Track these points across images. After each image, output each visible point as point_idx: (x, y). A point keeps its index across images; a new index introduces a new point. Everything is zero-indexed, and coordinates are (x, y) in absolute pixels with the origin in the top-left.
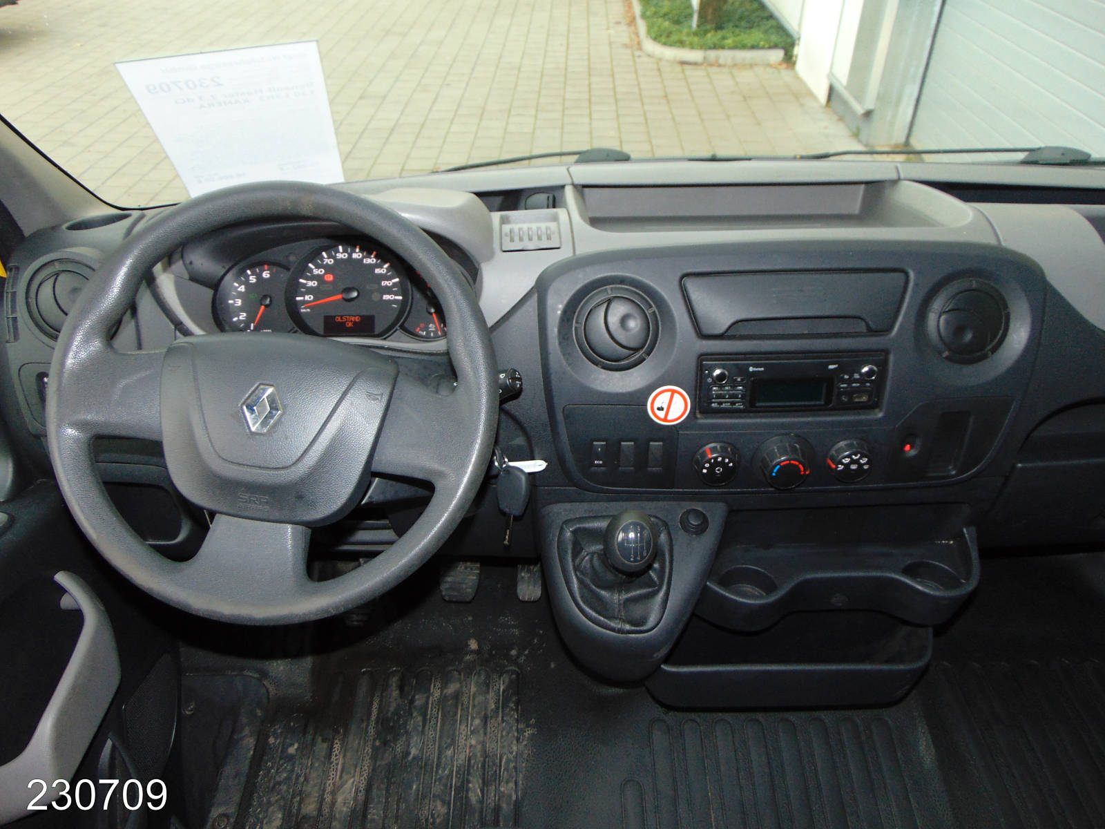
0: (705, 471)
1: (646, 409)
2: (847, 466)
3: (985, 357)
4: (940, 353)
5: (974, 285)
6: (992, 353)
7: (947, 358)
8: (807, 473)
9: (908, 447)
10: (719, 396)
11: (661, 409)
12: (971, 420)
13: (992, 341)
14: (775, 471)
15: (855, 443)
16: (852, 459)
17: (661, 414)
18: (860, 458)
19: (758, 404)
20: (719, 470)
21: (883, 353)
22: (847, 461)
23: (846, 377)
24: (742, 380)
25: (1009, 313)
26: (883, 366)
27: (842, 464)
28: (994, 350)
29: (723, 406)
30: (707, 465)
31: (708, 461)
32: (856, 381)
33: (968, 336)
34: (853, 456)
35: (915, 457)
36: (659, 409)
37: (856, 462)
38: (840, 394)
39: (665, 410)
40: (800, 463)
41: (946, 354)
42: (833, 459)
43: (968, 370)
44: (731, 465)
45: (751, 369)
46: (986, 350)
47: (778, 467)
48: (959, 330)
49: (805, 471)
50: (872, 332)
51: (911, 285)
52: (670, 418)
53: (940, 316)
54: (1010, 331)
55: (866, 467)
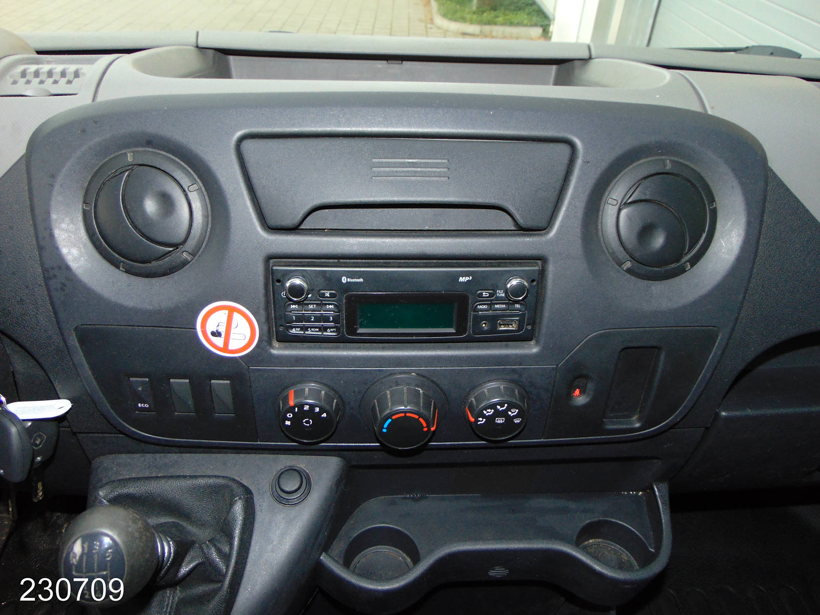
0: (288, 423)
1: (196, 334)
2: (491, 419)
3: (682, 271)
4: (620, 264)
5: (669, 166)
6: (692, 266)
7: (629, 271)
8: (433, 429)
9: (577, 392)
10: (300, 319)
11: (216, 334)
12: (662, 357)
13: (691, 247)
14: (385, 426)
15: (502, 387)
16: (496, 410)
17: (219, 342)
18: (508, 409)
19: (360, 331)
20: (308, 422)
21: (539, 262)
22: (490, 412)
23: (485, 294)
24: (332, 295)
25: (715, 208)
26: (539, 280)
27: (484, 416)
28: (695, 261)
29: (309, 332)
30: (290, 415)
31: (291, 410)
32: (499, 300)
33: (659, 241)
34: (498, 407)
35: (585, 406)
36: (213, 334)
37: (504, 414)
38: (478, 319)
39: (223, 335)
40: (420, 415)
41: (628, 265)
42: (471, 408)
43: (657, 288)
44: (324, 415)
45: (344, 280)
46: (683, 260)
47: (390, 420)
48: (645, 232)
49: (428, 426)
50: (523, 230)
51: (579, 162)
52: (232, 346)
53: (620, 210)
54: (717, 234)
55: (517, 421)
